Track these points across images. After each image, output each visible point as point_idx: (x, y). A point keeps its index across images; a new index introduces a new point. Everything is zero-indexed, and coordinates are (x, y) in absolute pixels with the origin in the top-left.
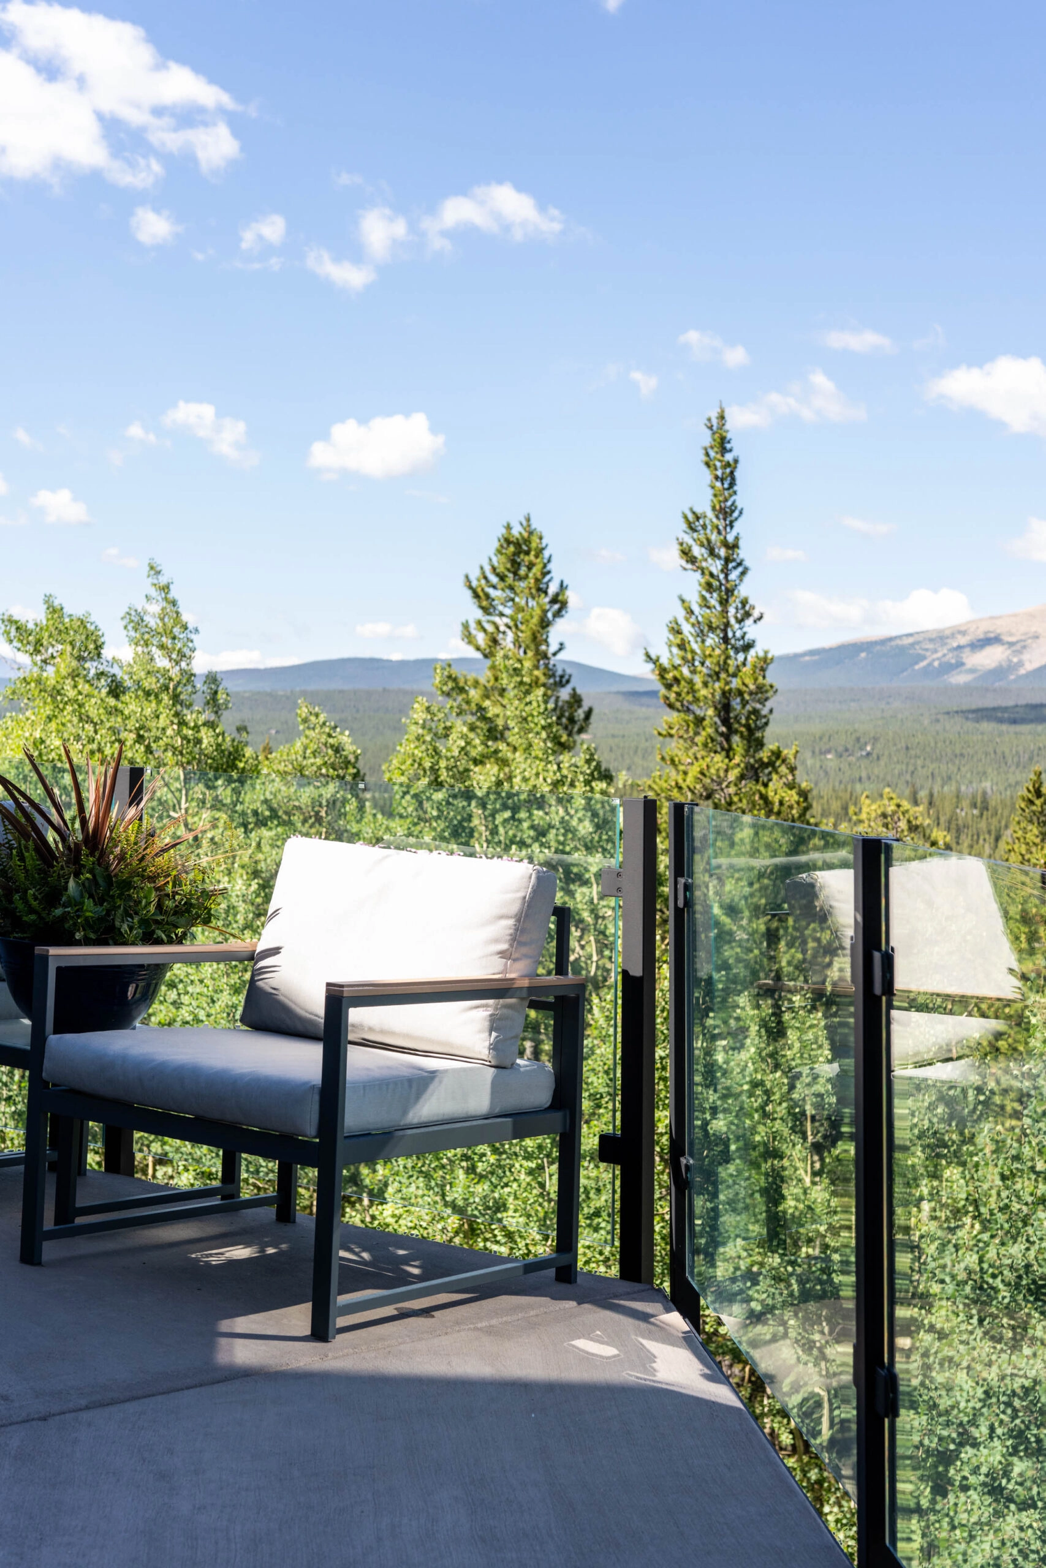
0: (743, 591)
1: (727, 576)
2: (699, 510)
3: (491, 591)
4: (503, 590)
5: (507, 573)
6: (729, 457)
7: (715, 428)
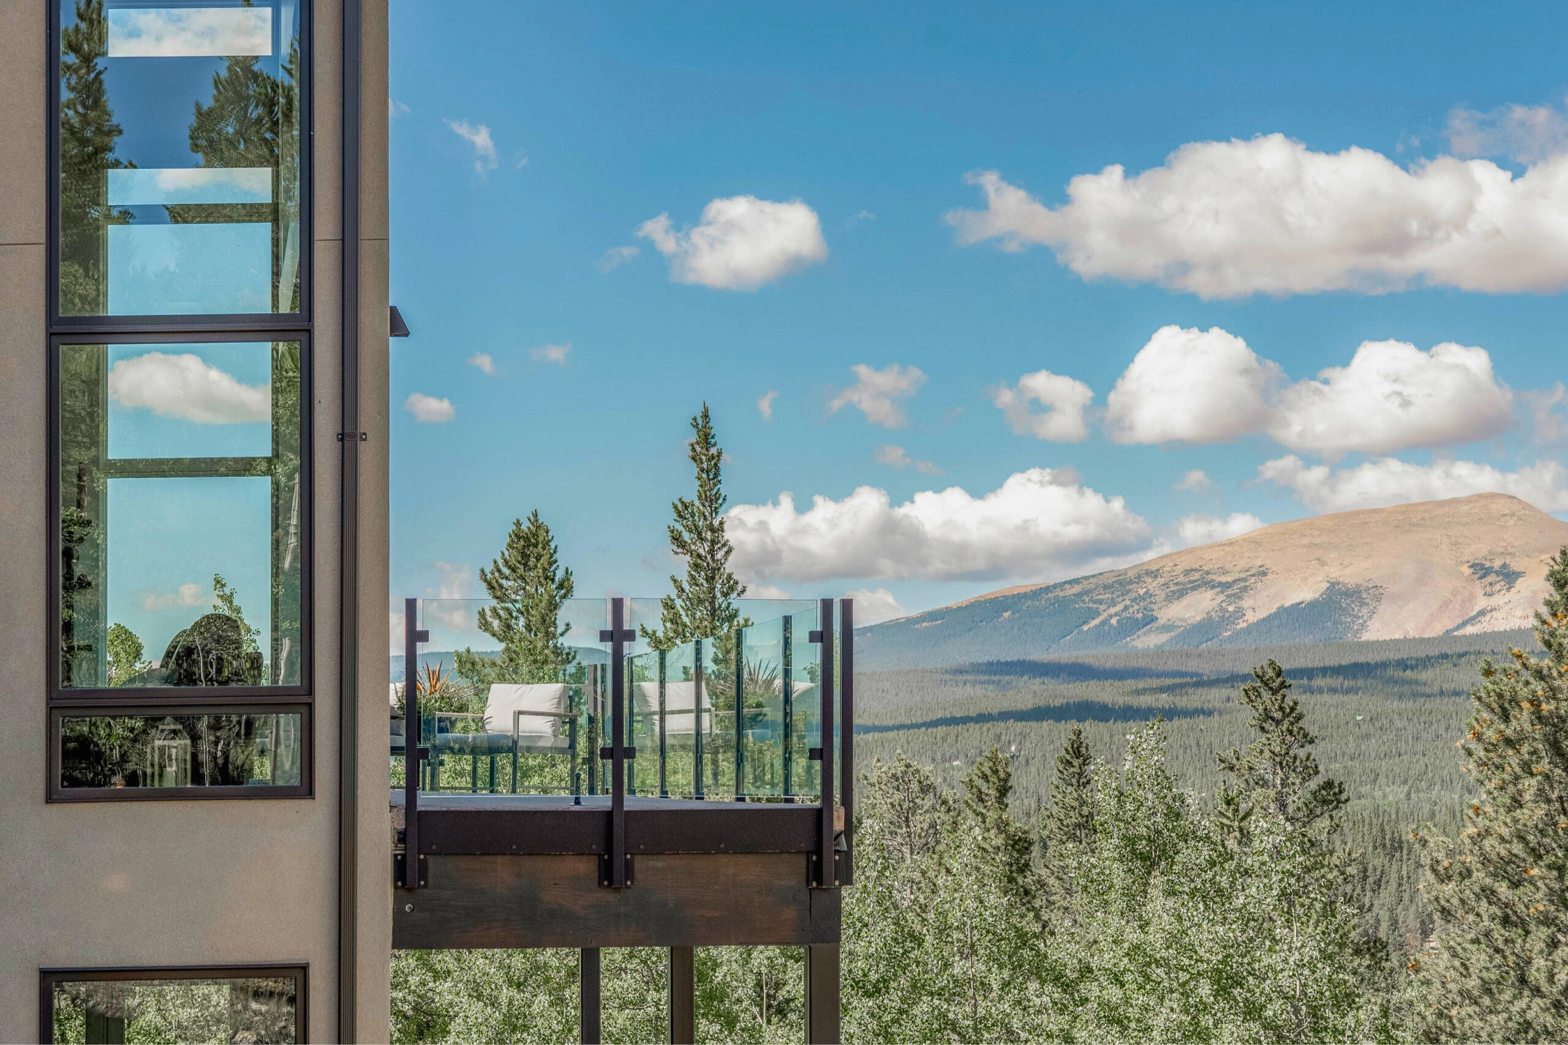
0: (729, 567)
1: (713, 556)
2: (687, 500)
3: (504, 582)
4: (515, 580)
5: (518, 565)
6: (713, 451)
7: (700, 426)
